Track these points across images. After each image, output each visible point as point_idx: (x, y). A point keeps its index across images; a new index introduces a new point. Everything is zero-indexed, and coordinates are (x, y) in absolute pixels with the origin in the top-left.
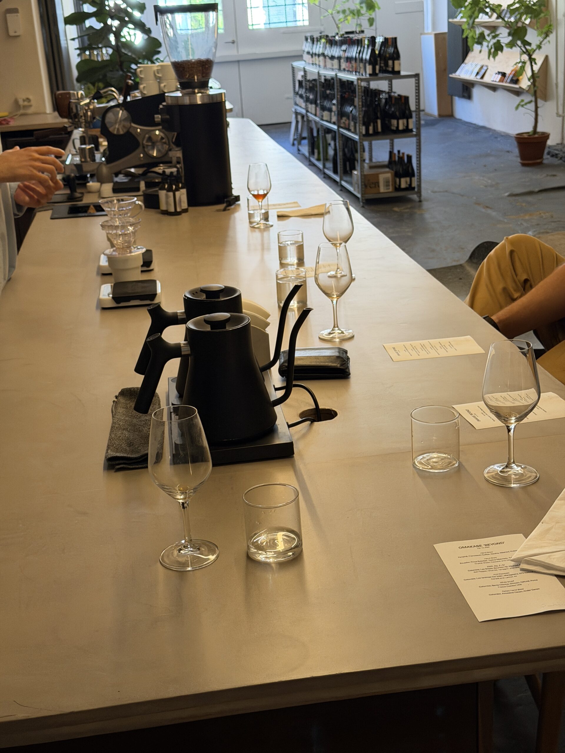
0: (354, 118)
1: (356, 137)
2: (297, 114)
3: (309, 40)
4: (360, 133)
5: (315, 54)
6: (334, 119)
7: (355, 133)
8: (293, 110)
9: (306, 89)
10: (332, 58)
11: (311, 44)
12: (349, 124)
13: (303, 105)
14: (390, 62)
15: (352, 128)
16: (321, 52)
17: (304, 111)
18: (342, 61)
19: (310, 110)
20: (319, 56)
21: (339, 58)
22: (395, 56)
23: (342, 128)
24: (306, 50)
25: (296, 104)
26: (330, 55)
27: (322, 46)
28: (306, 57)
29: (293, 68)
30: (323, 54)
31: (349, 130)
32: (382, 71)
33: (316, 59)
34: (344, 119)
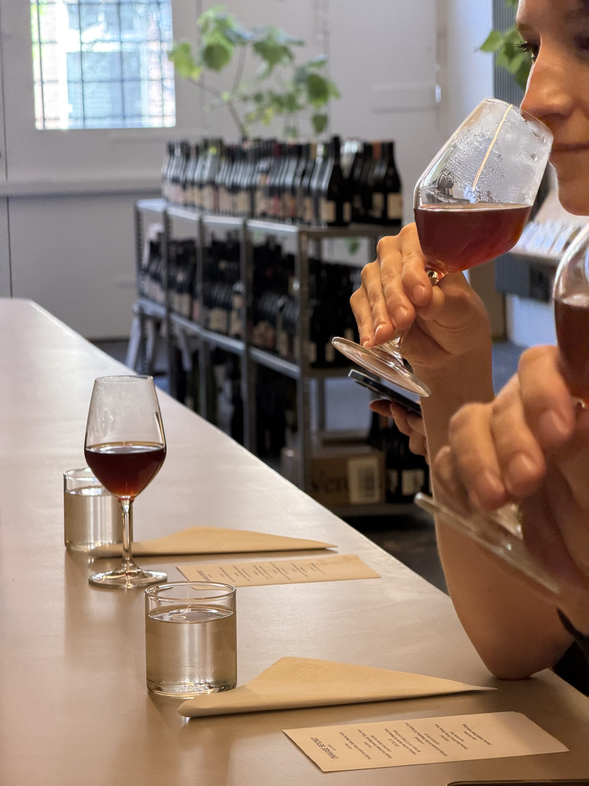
0: (289, 326)
1: (294, 369)
2: (143, 317)
3: (178, 152)
4: (304, 358)
5: (193, 183)
6: (237, 326)
7: (290, 358)
8: (136, 308)
9: (169, 261)
10: (234, 189)
11: (182, 161)
12: (275, 340)
13: (160, 295)
14: (378, 199)
15: (283, 349)
16: (206, 175)
17: (161, 311)
18: (259, 195)
19: (176, 307)
20: (201, 186)
21: (252, 189)
22: (389, 183)
23: (257, 347)
24: (171, 173)
25: (142, 294)
26: (228, 181)
27: (208, 164)
28: (170, 190)
29: (138, 215)
30: (212, 184)
31: (273, 351)
32: (357, 218)
33: (194, 195)
34: (262, 327)
